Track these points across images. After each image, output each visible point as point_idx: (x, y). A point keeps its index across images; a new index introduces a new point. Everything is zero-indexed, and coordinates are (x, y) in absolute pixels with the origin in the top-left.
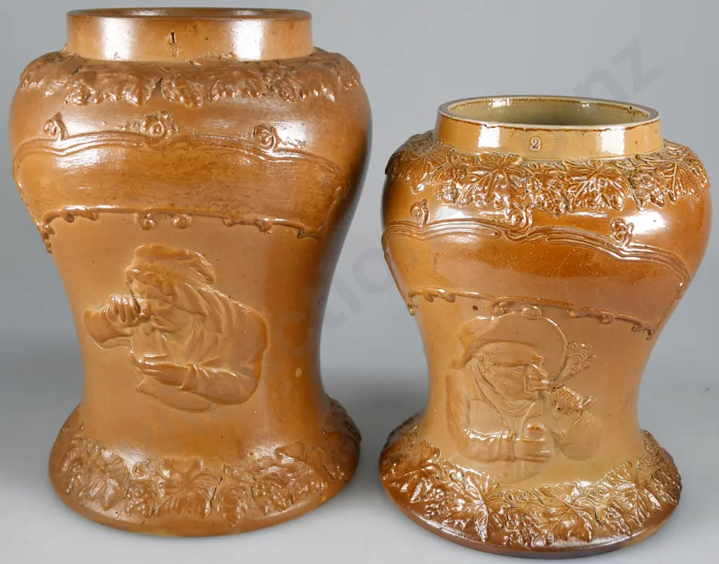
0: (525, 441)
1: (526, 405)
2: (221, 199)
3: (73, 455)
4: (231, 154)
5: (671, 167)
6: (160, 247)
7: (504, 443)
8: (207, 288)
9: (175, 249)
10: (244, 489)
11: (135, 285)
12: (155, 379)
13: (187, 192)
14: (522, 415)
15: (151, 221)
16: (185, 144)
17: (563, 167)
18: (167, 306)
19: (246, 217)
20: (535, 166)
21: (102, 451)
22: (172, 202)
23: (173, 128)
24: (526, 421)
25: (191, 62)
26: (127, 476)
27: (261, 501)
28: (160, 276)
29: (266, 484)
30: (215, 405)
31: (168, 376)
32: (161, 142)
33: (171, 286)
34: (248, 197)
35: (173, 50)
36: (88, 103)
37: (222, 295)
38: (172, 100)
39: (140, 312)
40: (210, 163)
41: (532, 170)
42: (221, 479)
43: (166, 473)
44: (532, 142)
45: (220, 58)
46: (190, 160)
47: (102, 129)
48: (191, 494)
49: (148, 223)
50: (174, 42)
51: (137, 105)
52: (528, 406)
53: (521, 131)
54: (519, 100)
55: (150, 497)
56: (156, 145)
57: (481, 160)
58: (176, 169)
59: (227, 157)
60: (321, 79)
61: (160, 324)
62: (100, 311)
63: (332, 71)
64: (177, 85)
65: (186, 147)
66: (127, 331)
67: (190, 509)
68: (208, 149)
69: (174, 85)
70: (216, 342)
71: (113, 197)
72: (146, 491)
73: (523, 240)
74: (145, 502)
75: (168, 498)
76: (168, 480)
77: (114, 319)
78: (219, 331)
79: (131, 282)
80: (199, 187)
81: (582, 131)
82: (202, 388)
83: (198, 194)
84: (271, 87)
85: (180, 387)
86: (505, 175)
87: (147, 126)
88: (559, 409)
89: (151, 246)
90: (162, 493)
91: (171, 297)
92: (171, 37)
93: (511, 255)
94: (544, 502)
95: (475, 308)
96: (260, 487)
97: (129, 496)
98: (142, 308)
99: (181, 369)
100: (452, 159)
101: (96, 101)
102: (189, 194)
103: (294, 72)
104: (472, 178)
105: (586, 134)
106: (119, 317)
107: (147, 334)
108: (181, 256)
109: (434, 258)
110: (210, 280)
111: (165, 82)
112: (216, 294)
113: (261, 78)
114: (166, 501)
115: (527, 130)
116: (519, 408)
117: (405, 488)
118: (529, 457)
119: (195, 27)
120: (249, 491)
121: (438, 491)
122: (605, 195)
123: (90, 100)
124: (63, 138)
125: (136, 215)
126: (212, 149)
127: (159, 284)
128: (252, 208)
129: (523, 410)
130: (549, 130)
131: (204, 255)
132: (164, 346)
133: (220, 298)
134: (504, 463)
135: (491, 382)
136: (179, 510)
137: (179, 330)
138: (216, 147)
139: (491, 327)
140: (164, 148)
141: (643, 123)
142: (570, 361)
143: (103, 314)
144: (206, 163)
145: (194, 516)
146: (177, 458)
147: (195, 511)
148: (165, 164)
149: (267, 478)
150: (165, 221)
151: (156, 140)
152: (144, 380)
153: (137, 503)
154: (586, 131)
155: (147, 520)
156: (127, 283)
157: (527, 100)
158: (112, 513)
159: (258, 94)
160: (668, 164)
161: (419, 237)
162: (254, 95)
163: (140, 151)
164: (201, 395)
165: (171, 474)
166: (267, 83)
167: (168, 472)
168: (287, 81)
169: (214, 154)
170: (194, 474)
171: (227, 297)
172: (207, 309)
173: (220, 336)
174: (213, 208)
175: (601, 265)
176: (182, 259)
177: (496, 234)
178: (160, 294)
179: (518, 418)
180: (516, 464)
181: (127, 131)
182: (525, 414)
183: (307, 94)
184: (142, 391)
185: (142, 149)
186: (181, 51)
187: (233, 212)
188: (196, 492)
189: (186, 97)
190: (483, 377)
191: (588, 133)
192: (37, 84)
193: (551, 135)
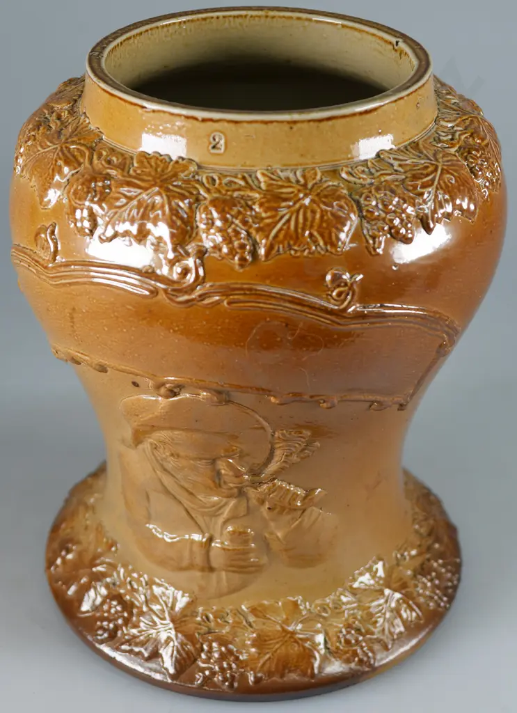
0: (224, 549)
1: (222, 503)
5: (432, 172)
7: (196, 548)
14: (219, 515)
17: (256, 182)
20: (214, 180)
24: (226, 522)
41: (208, 191)
44: (212, 139)
52: (226, 504)
53: (195, 122)
54: (234, 17)
57: (136, 165)
73: (190, 304)
81: (288, 122)
86: (165, 198)
88: (269, 509)
93: (175, 324)
94: (254, 625)
95: (136, 385)
100: (95, 157)
104: (118, 199)
105: (296, 127)
109: (70, 314)
115: (204, 120)
116: (214, 506)
117: (72, 591)
118: (231, 569)
121: (114, 603)
122: (315, 234)
129: (220, 508)
130: (236, 122)
134: (198, 574)
135: (173, 473)
139: (158, 411)
141: (393, 98)
142: (278, 453)
154: (295, 122)
157: (246, 16)
160: (427, 167)
161: (48, 280)
175: (309, 338)
177: (151, 292)
179: (213, 519)
180: (214, 576)
182: (222, 513)
190: (162, 466)
191: (299, 125)
193: (241, 130)
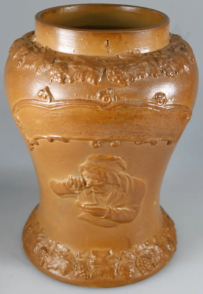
2: (137, 133)
3: (40, 245)
4: (144, 110)
6: (101, 156)
8: (122, 173)
9: (110, 156)
10: (132, 263)
11: (85, 173)
12: (90, 214)
13: (121, 130)
15: (98, 144)
16: (121, 106)
18: (102, 183)
19: (147, 140)
21: (58, 245)
22: (111, 136)
23: (115, 98)
25: (118, 56)
26: (73, 258)
27: (141, 268)
28: (100, 169)
29: (142, 260)
30: (118, 224)
31: (97, 213)
32: (109, 106)
33: (105, 174)
34: (150, 131)
35: (108, 49)
36: (65, 82)
37: (128, 175)
38: (113, 82)
39: (86, 185)
40: (134, 116)
42: (121, 259)
43: (93, 257)
45: (132, 53)
46: (123, 115)
47: (74, 98)
48: (107, 268)
49: (97, 145)
50: (108, 45)
51: (94, 85)
55: (87, 269)
56: (105, 108)
58: (116, 119)
59: (142, 112)
60: (183, 61)
61: (96, 190)
62: (62, 182)
63: (186, 54)
64: (116, 73)
65: (122, 108)
66: (77, 192)
67: (108, 275)
68: (133, 109)
69: (113, 73)
70: (123, 196)
71: (79, 133)
72: (84, 267)
74: (85, 272)
75: (96, 269)
76: (95, 261)
77: (71, 187)
78: (125, 191)
79: (83, 171)
80: (127, 128)
82: (113, 217)
83: (125, 131)
84: (162, 71)
85: (103, 217)
87: (101, 97)
89: (97, 155)
90: (92, 267)
91: (104, 179)
92: (107, 42)
96: (140, 262)
97: (75, 268)
98: (88, 183)
99: (104, 209)
101: (70, 81)
102: (122, 131)
103: (171, 59)
106: (74, 186)
107: (88, 194)
108: (113, 159)
110: (124, 169)
111: (108, 71)
112: (125, 175)
113: (157, 66)
114: (95, 271)
119: (120, 37)
120: (134, 264)
123: (66, 81)
124: (51, 101)
125: (91, 142)
126: (135, 109)
127: (99, 173)
128: (151, 136)
131: (123, 158)
132: (96, 200)
133: (127, 177)
136: (102, 275)
137: (106, 192)
138: (137, 108)
140: (110, 109)
143: (64, 184)
144: (132, 116)
145: (109, 278)
146: (98, 249)
147: (110, 276)
148: (110, 118)
149: (142, 257)
150: (106, 144)
151: (106, 105)
152: (83, 214)
153: (80, 272)
155: (86, 281)
156: (80, 171)
158: (67, 277)
159: (156, 75)
162: (155, 76)
163: (97, 111)
164: (113, 220)
165: (96, 258)
166: (160, 69)
167: (95, 257)
168: (170, 67)
169: (136, 111)
170: (108, 257)
171: (130, 175)
172: (121, 182)
173: (124, 193)
174: (132, 137)
176: (113, 161)
178: (99, 177)
181: (89, 99)
183: (179, 72)
184: (81, 218)
185: (98, 109)
186: (112, 50)
187: (142, 138)
188: (110, 267)
189: (121, 81)
192: (30, 66)
